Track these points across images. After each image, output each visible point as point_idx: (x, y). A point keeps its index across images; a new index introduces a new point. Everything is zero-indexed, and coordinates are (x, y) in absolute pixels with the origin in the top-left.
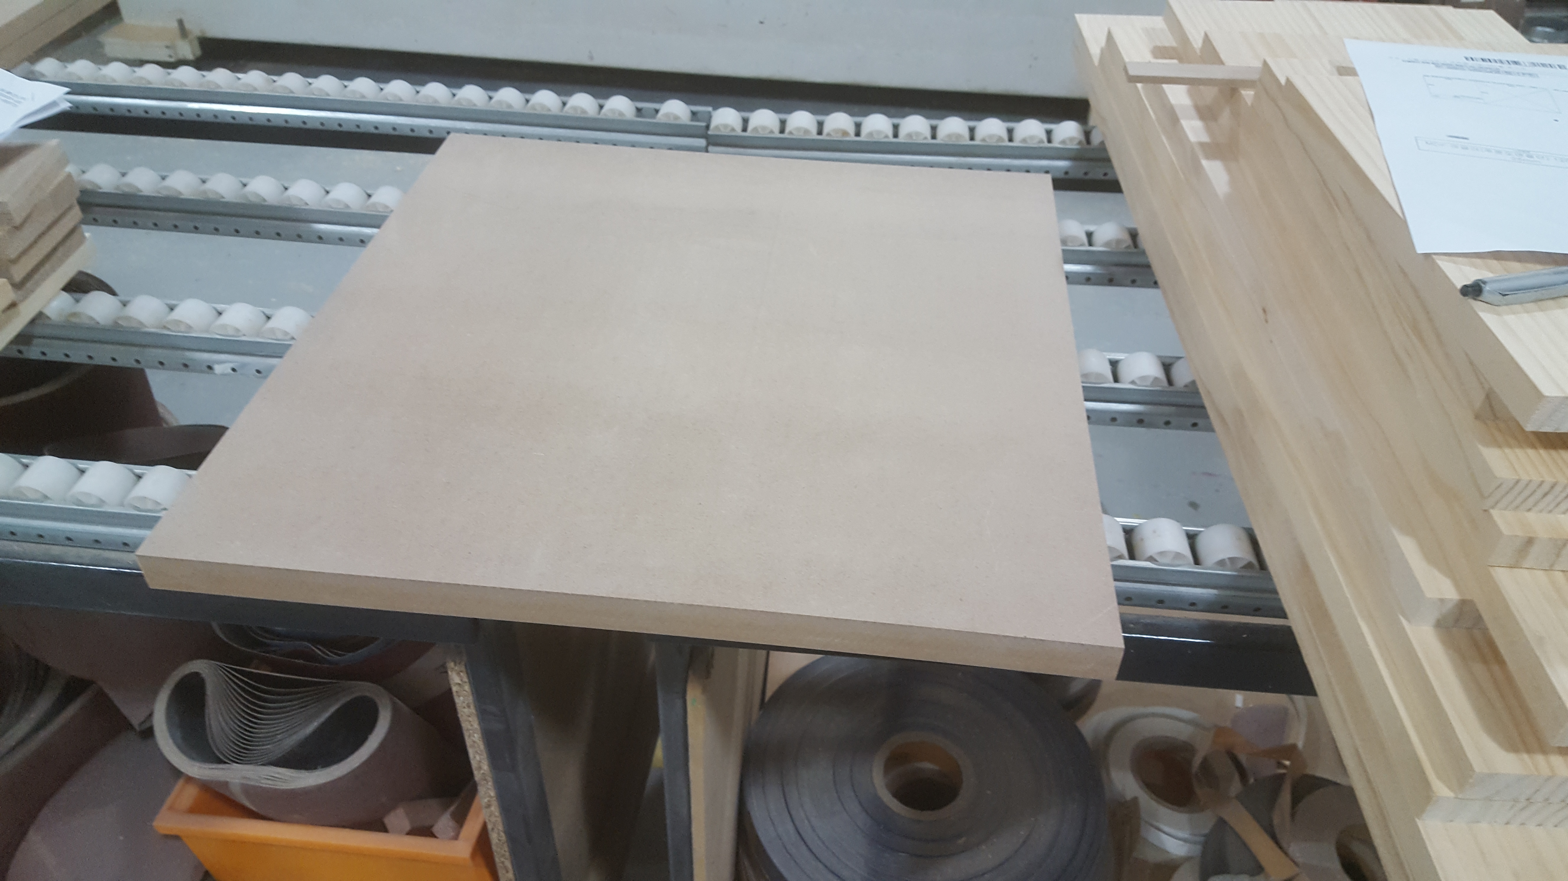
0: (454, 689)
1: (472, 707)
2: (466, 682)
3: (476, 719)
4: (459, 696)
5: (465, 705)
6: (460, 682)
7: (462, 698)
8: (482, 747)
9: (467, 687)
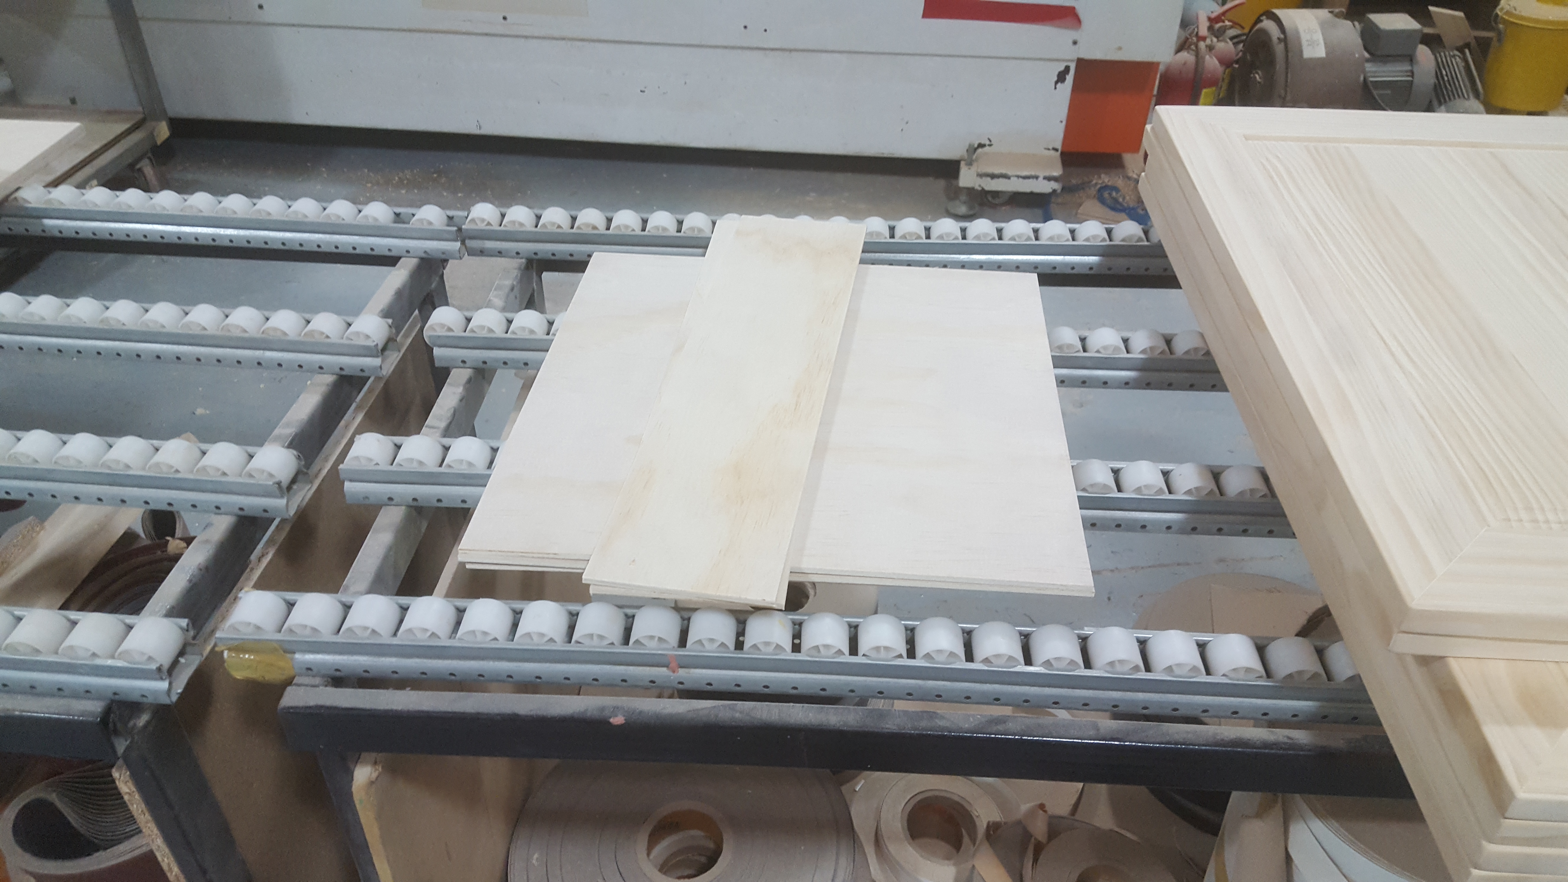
0: (126, 798)
1: (147, 815)
2: (133, 792)
3: (154, 825)
4: (132, 805)
5: (140, 811)
6: (128, 791)
7: (135, 806)
8: (167, 850)
9: (137, 796)
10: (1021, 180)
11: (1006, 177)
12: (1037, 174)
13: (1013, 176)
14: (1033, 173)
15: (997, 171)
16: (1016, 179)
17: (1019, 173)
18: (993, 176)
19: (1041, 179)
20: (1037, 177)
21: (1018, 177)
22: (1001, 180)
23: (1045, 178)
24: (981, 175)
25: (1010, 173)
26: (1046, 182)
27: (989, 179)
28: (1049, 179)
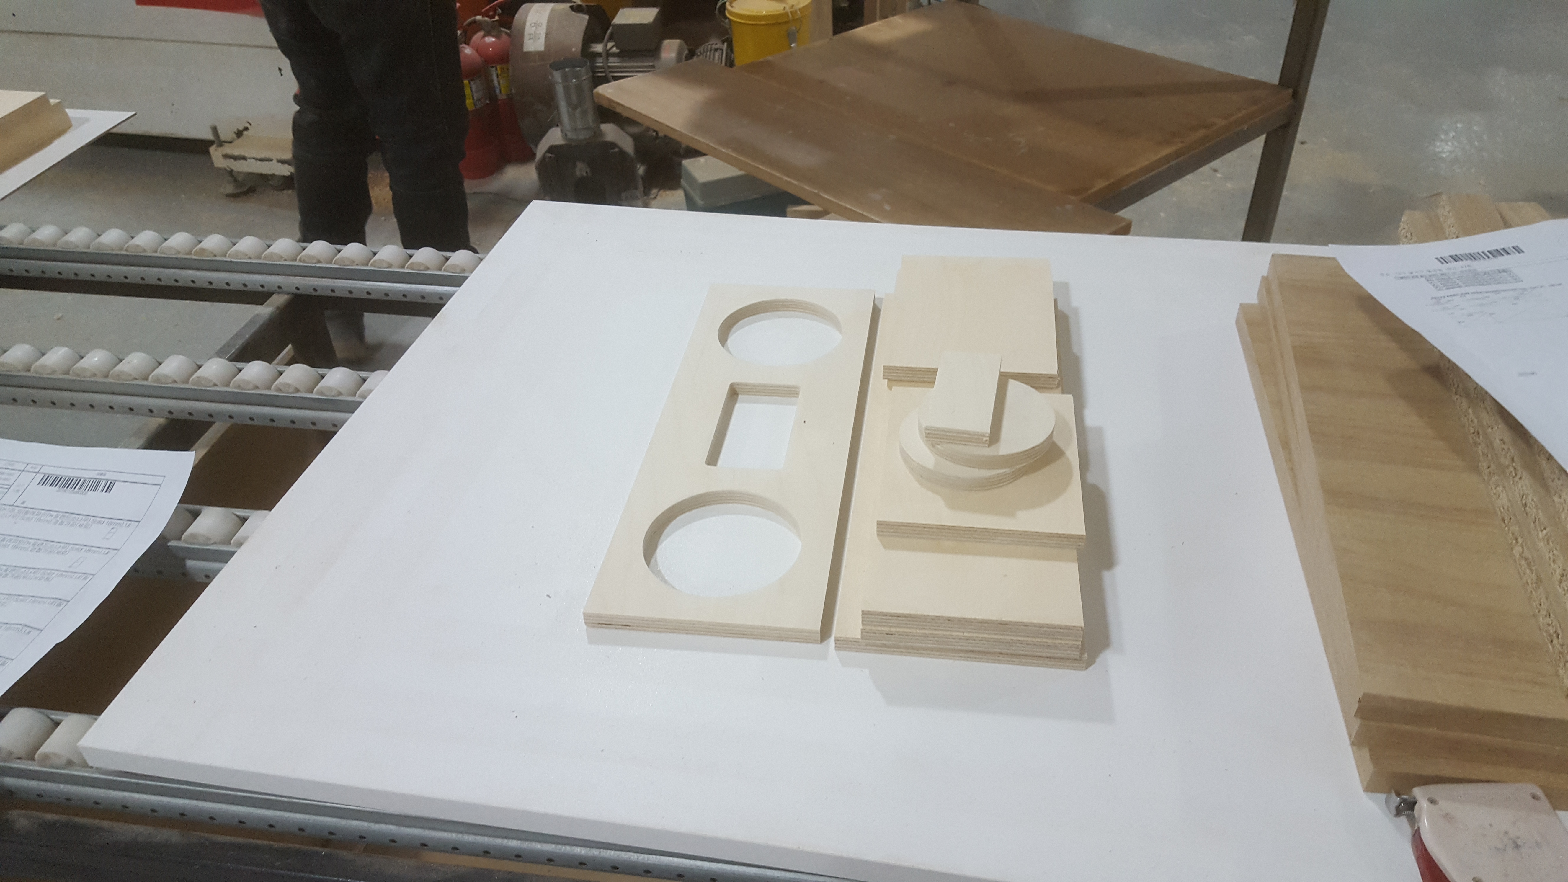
10: (259, 162)
11: (244, 158)
12: (271, 157)
13: (249, 158)
14: (267, 156)
15: (236, 152)
16: (253, 160)
17: (254, 156)
18: (236, 158)
19: (274, 161)
20: (270, 160)
21: (256, 159)
22: (242, 161)
23: (279, 161)
24: (226, 156)
25: (246, 155)
26: (280, 164)
27: (232, 160)
28: (283, 162)
